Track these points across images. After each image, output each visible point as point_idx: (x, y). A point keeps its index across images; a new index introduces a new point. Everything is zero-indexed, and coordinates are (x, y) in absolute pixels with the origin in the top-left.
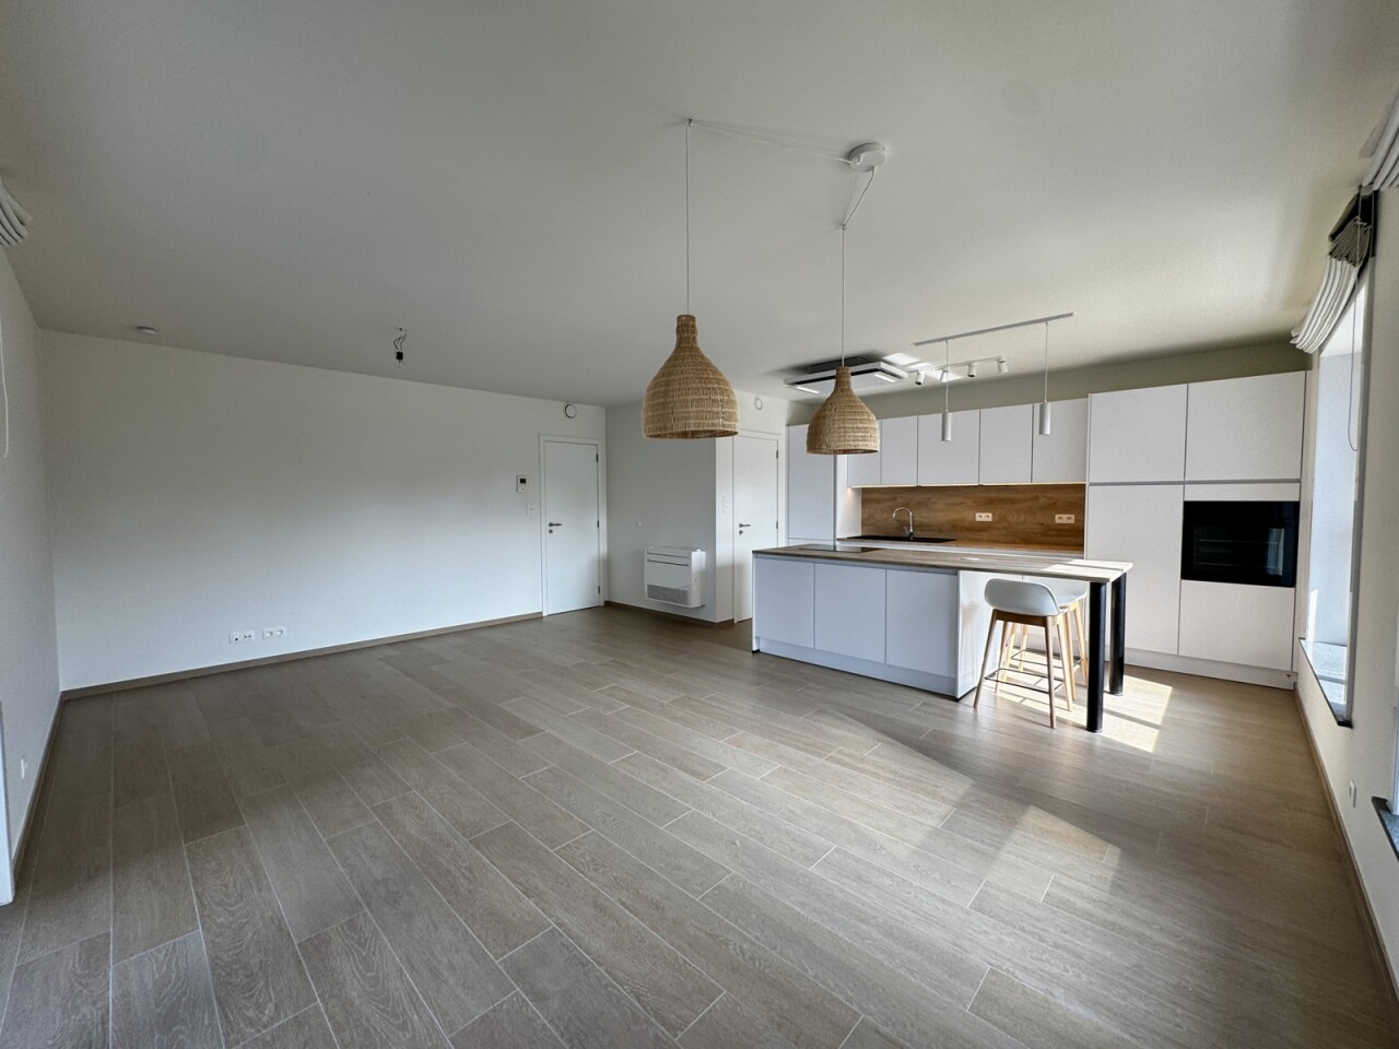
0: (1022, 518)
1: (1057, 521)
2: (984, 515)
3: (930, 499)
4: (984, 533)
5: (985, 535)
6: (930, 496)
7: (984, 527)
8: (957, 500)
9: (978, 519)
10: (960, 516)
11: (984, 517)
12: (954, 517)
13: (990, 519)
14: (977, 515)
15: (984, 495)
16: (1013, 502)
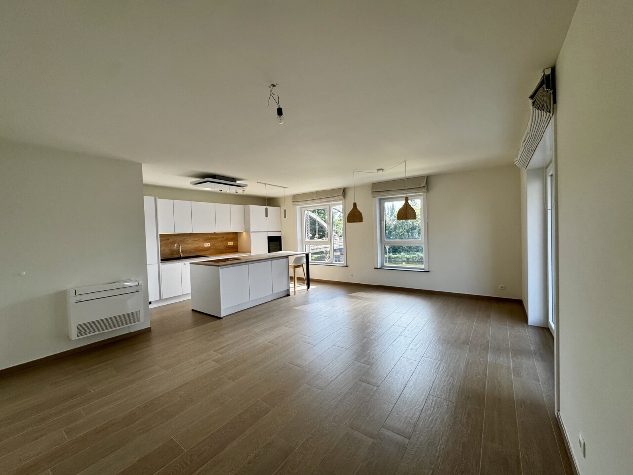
0: (219, 244)
1: (229, 245)
2: (207, 244)
3: (185, 239)
4: (208, 251)
5: (208, 253)
6: (185, 238)
7: (207, 249)
8: (197, 239)
9: (205, 246)
10: (199, 245)
11: (207, 245)
12: (196, 246)
13: (209, 246)
14: (205, 244)
15: (206, 236)
16: (216, 239)
